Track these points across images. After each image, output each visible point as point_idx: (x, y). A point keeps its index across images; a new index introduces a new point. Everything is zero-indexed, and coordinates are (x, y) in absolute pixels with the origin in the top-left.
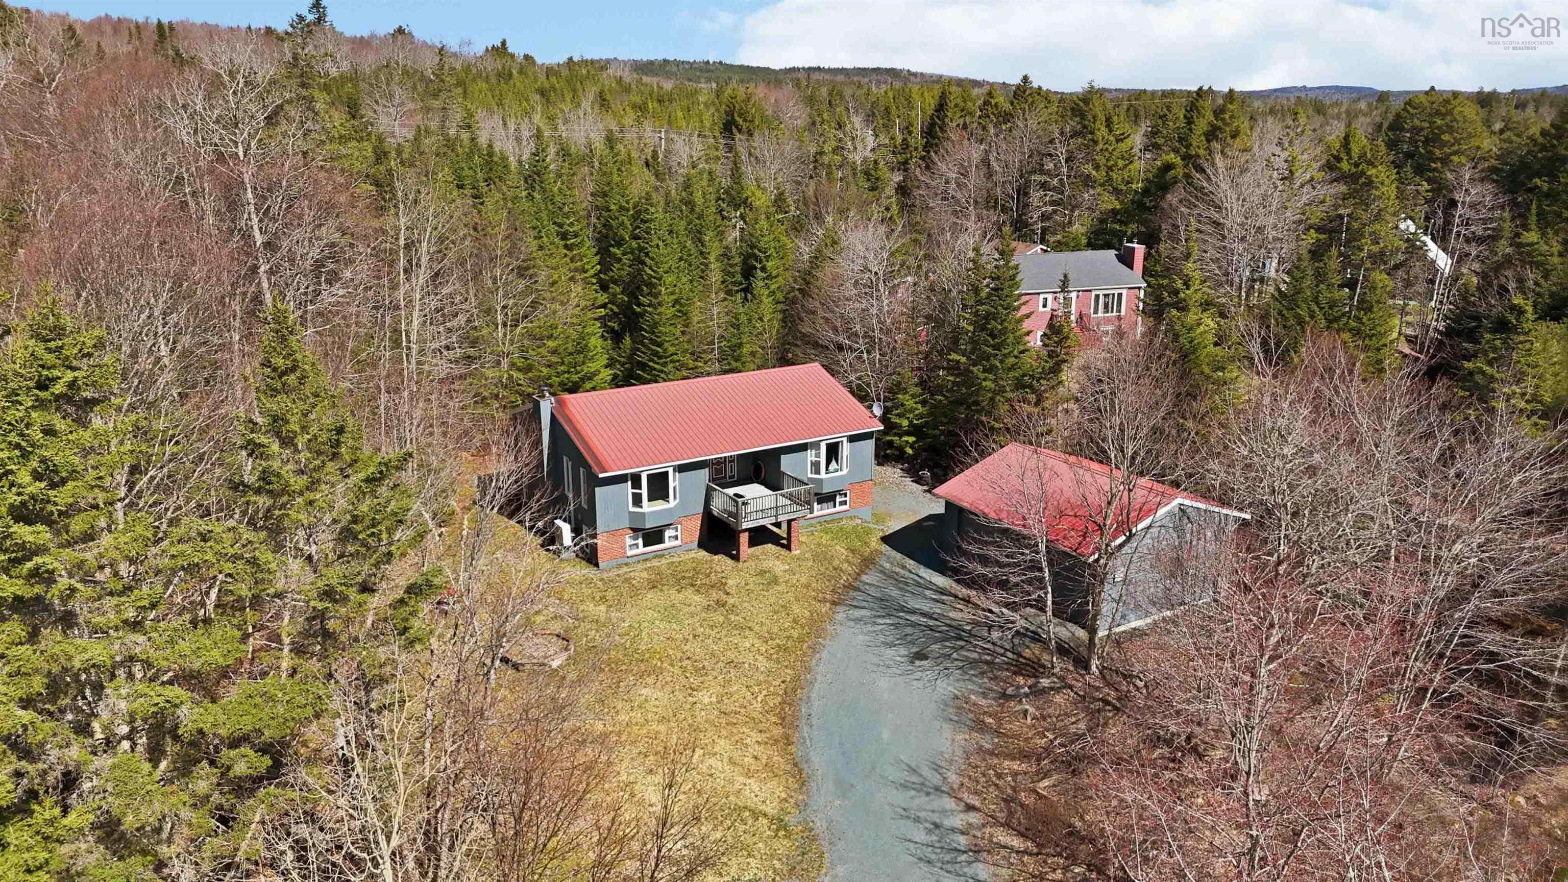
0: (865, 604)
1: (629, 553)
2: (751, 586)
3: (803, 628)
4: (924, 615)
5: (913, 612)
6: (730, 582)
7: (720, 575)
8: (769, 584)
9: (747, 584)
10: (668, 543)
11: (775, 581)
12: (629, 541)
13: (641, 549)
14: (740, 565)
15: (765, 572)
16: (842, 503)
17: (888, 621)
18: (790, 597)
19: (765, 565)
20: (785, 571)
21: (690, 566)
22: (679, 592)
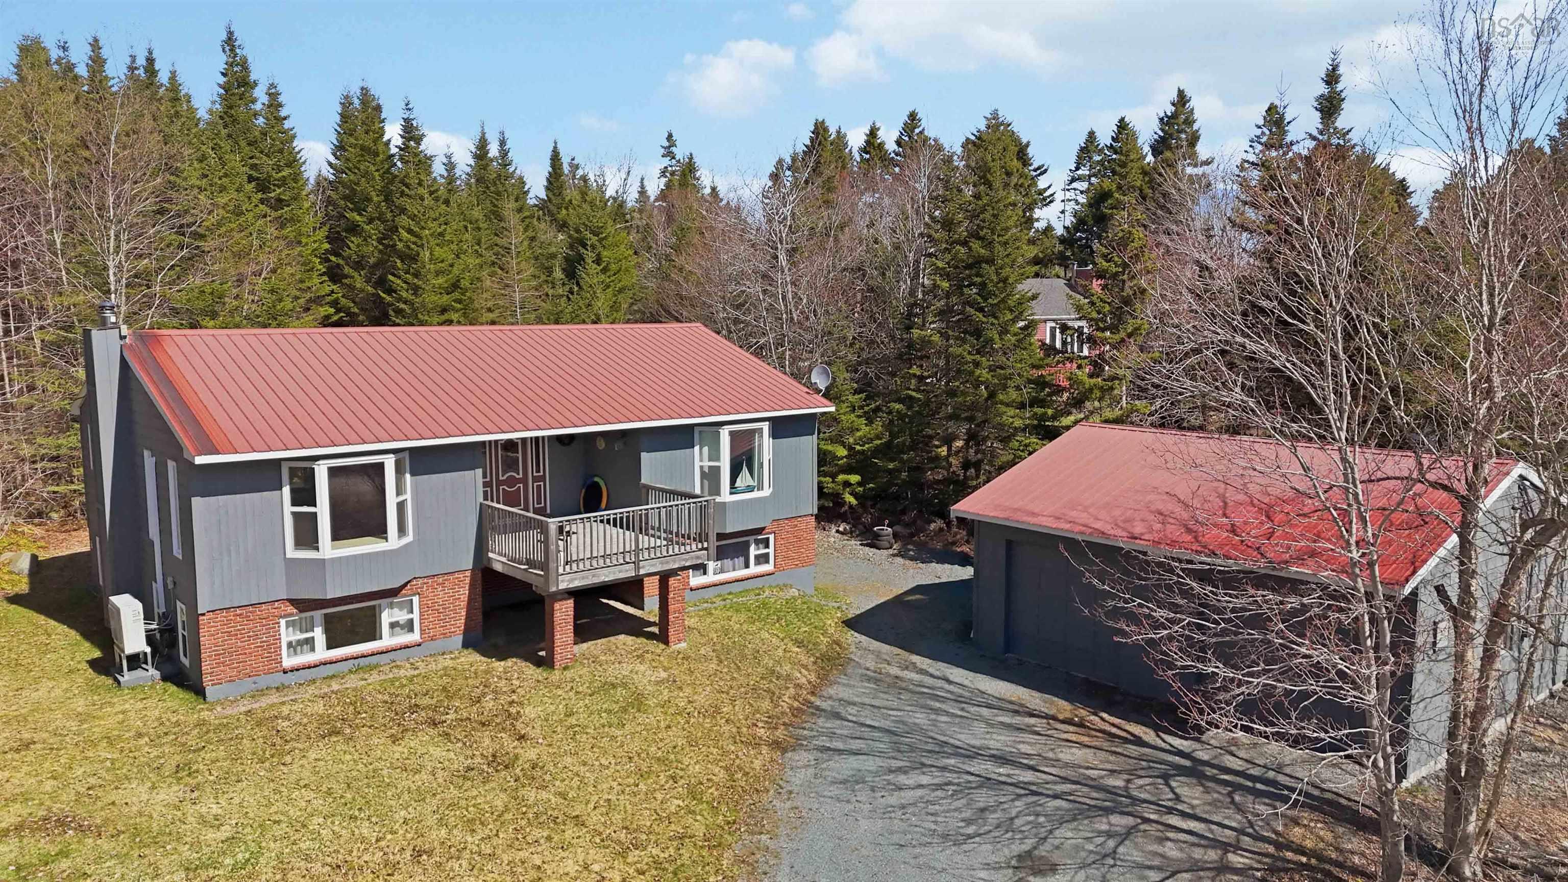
0: (856, 745)
1: (288, 662)
2: (582, 718)
3: (715, 810)
4: (1002, 759)
5: (972, 754)
6: (529, 711)
7: (504, 699)
8: (624, 710)
9: (569, 714)
10: (387, 640)
11: (638, 702)
12: (287, 635)
13: (322, 653)
14: (556, 675)
15: (614, 686)
16: (762, 559)
17: (925, 780)
18: (676, 737)
19: (614, 672)
20: (658, 683)
21: (435, 683)
22: (395, 740)
